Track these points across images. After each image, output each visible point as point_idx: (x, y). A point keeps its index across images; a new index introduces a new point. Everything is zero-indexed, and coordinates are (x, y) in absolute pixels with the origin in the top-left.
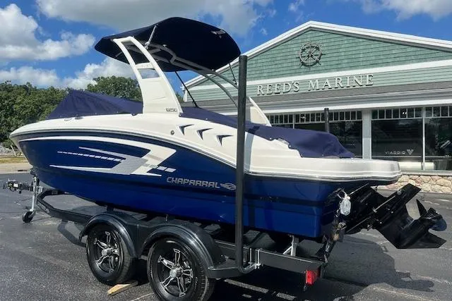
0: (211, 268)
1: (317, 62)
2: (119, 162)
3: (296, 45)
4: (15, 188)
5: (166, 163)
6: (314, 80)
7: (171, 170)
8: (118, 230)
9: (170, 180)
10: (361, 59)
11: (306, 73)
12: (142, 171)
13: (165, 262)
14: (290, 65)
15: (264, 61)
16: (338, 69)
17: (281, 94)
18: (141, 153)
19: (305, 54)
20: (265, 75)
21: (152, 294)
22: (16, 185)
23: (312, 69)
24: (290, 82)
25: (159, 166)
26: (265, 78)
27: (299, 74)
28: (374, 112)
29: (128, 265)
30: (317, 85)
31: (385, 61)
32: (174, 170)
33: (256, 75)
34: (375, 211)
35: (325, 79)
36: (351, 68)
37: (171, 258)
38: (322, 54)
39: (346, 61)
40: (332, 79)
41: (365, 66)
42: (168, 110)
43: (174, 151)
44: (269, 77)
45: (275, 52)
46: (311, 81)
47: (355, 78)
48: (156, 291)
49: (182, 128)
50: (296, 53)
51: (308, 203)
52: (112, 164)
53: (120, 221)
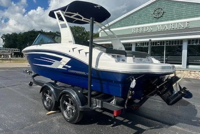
0: (81, 107)
1: (162, 16)
2: (53, 63)
3: (151, 9)
4: (28, 73)
5: (68, 64)
6: (159, 25)
7: (70, 67)
8: (51, 90)
9: (69, 71)
10: (184, 14)
11: (156, 22)
12: (60, 67)
13: (66, 103)
14: (148, 18)
15: (136, 16)
16: (172, 20)
17: (144, 32)
18: (59, 59)
19: (156, 12)
20: (136, 23)
21: (62, 116)
22: (28, 71)
23: (159, 20)
24: (148, 26)
25: (66, 65)
26: (136, 25)
27: (152, 22)
28: (189, 41)
29: (54, 104)
30: (161, 28)
31: (196, 15)
32: (71, 67)
33: (132, 24)
34: (158, 87)
35: (165, 24)
36: (178, 19)
37: (68, 102)
38: (164, 12)
39: (176, 16)
40: (168, 25)
41: (186, 18)
42: (69, 42)
43: (70, 59)
44: (138, 24)
45: (141, 12)
46: (158, 26)
47: (180, 24)
48: (63, 115)
49: (73, 49)
50: (151, 12)
51: (117, 82)
52: (51, 64)
53: (52, 86)
